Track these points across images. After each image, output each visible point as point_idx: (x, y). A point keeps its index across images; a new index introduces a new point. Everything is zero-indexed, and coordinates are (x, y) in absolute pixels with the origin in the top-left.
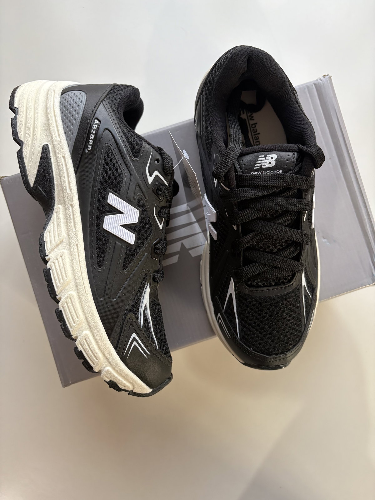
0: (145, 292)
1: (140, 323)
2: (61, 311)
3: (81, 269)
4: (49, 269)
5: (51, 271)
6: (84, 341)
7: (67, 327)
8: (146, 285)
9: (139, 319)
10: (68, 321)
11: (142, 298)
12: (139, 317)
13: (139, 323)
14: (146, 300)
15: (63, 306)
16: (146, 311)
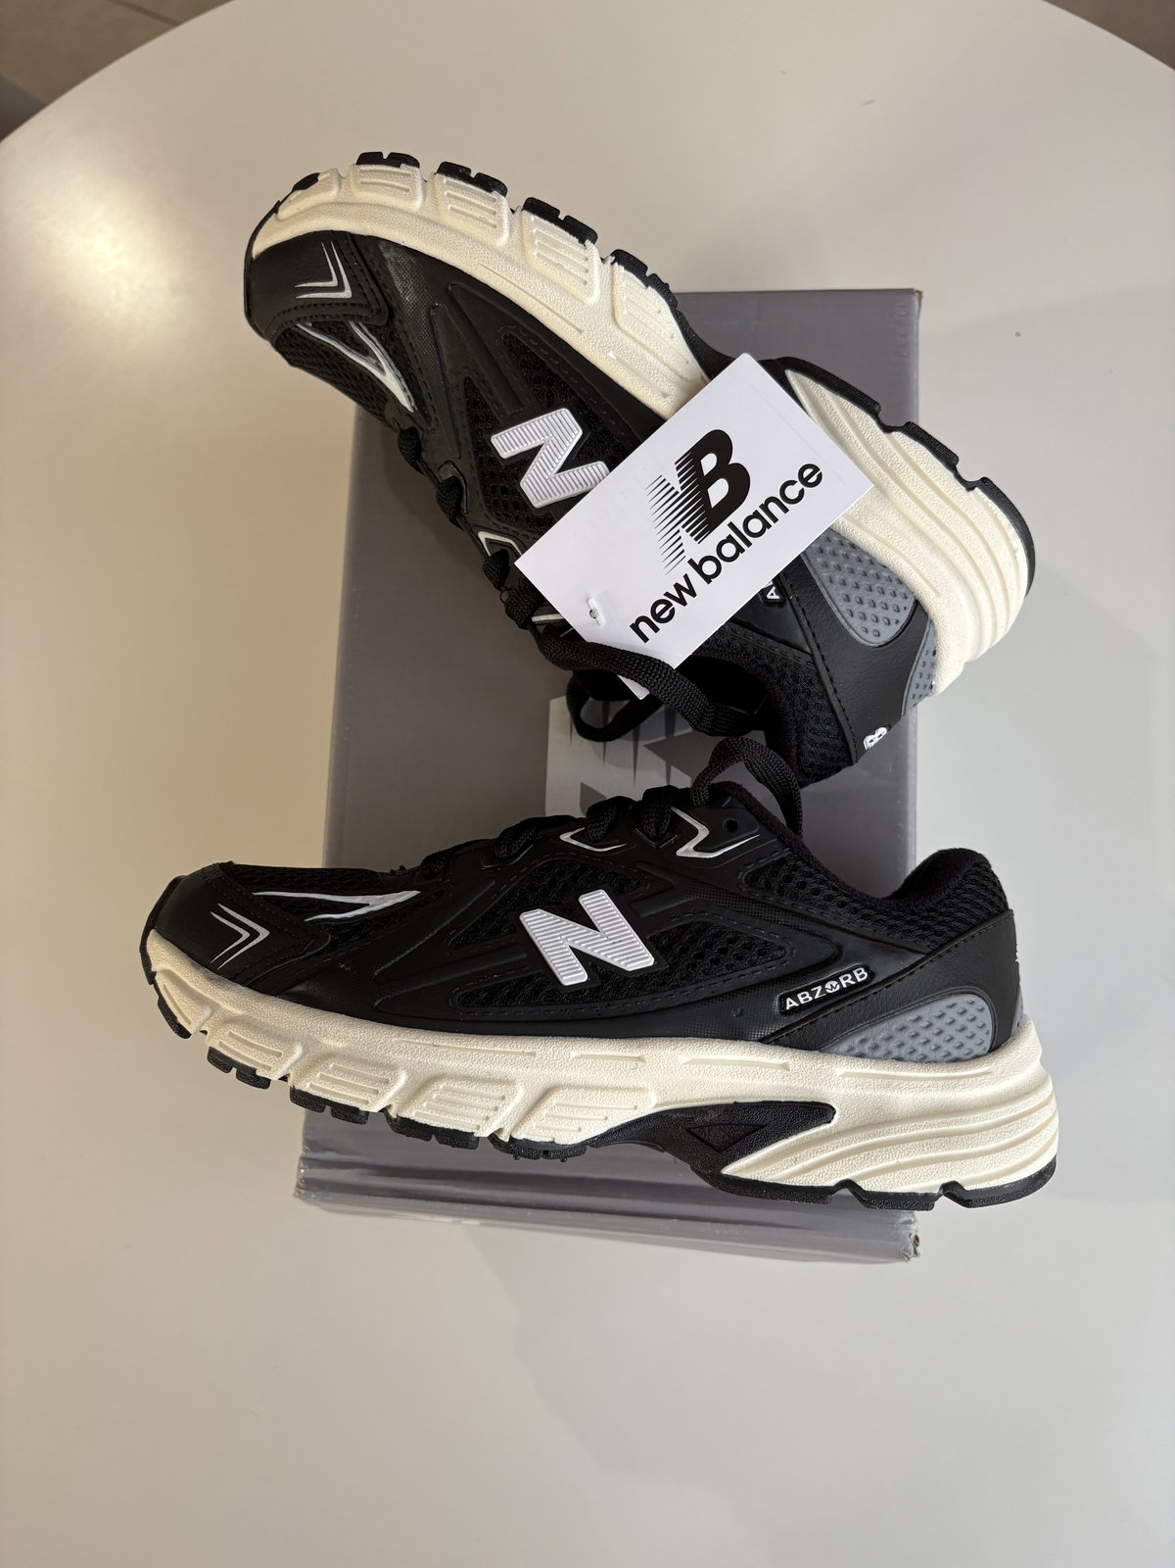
0: (405, 390)
1: (360, 328)
2: (490, 191)
3: (530, 295)
4: (582, 241)
5: (576, 240)
6: (406, 187)
7: (455, 178)
8: (413, 403)
9: (366, 330)
10: (463, 188)
11: (399, 375)
12: (370, 335)
13: (361, 324)
14: (391, 381)
15: (495, 200)
16: (374, 361)
